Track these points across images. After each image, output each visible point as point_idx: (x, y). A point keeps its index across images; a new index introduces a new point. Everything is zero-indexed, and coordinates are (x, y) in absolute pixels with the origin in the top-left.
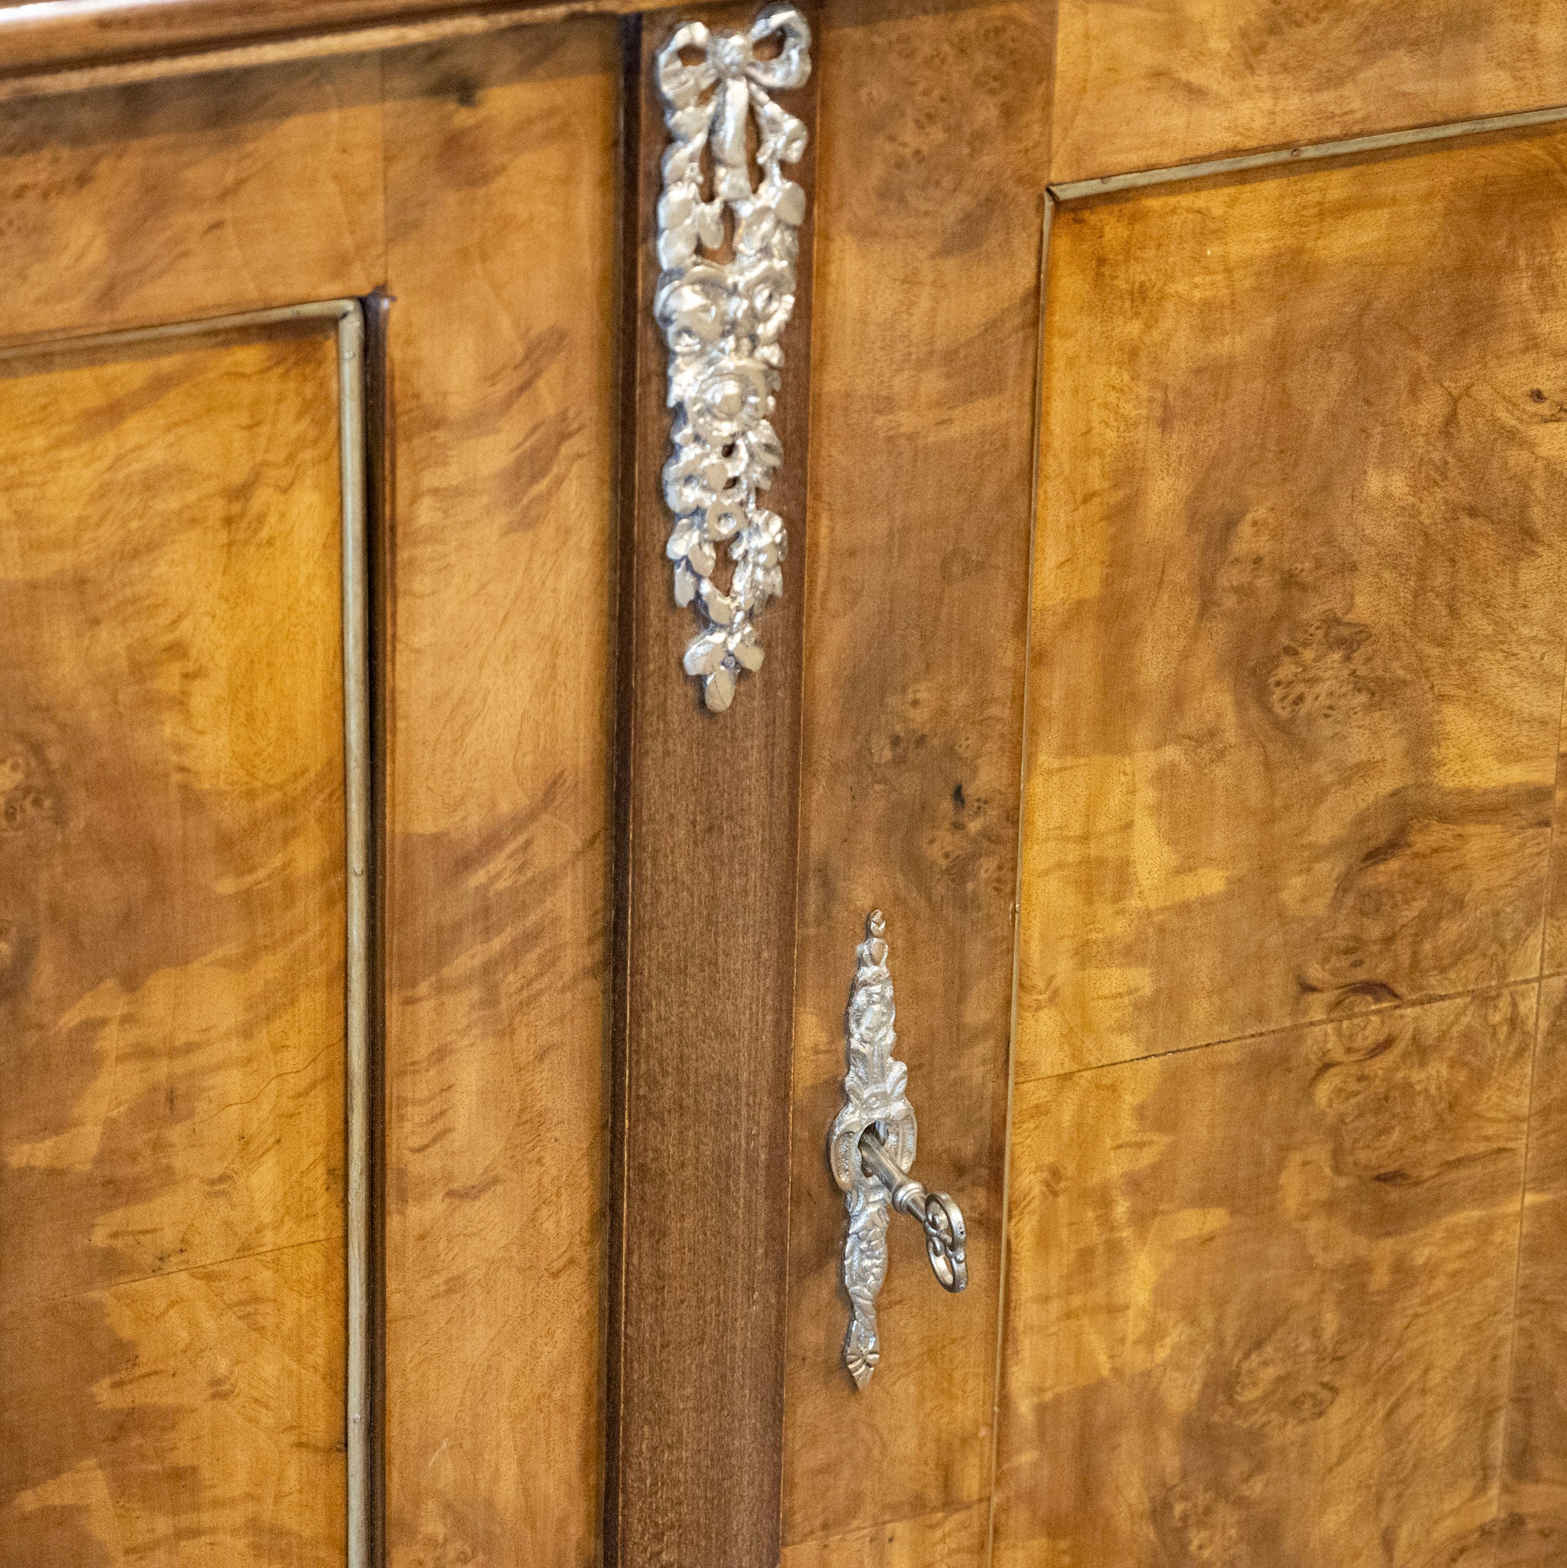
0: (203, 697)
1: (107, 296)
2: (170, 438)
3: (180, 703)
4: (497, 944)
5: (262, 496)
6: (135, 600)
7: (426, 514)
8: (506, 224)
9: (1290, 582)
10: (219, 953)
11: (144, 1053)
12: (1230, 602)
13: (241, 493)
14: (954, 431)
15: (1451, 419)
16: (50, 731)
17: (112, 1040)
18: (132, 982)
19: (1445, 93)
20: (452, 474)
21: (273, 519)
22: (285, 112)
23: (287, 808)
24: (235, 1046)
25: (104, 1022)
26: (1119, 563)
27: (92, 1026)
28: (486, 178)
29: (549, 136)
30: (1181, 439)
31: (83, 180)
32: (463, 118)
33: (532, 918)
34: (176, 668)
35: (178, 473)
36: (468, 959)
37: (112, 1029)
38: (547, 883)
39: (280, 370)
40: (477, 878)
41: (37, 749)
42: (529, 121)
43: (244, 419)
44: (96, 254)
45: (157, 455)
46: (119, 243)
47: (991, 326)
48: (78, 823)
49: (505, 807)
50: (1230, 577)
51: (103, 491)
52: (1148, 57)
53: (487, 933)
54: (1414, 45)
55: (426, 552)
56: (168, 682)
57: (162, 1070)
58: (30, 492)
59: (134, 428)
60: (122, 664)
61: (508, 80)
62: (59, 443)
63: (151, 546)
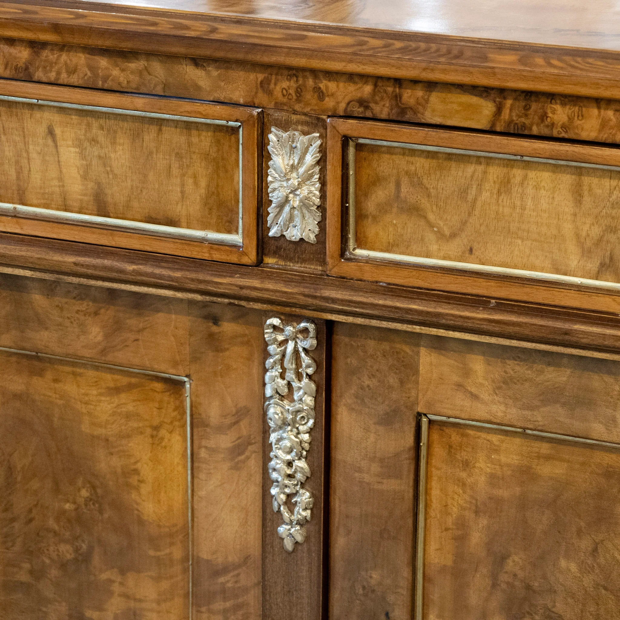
0: (145, 489)
1: (103, 352)
2: (134, 404)
3: (137, 489)
4: (228, 604)
5: (163, 432)
6: (124, 451)
7: (203, 453)
8: (228, 368)
9: (528, 587)
10: (150, 573)
11: (126, 596)
12: (504, 586)
13: (156, 428)
14: (384, 487)
15: (595, 550)
16: (98, 483)
17: (116, 588)
18: (123, 572)
19: (578, 426)
20: (212, 443)
21: (166, 440)
22: (158, 311)
23: (171, 535)
24: (154, 605)
25: (114, 582)
26: (459, 557)
27: (111, 581)
28: (222, 351)
29: (243, 343)
30: (483, 522)
31: (96, 314)
32: (215, 329)
33: (240, 600)
34: (136, 478)
35: (137, 416)
36: (219, 605)
37: (116, 584)
38: (245, 590)
39: (168, 393)
40: (222, 580)
41: (94, 487)
42: (236, 337)
43: (157, 405)
44: (100, 338)
45: (130, 408)
46: (107, 336)
47: (397, 455)
48: (106, 516)
49: (230, 559)
50: (504, 578)
51: (114, 414)
52: (455, 378)
53: (225, 599)
54: (564, 404)
55: (204, 466)
56: (134, 480)
57: (132, 604)
58: (92, 407)
59: (123, 396)
60: (119, 470)
61: (229, 321)
62: (101, 394)
63: (128, 436)
